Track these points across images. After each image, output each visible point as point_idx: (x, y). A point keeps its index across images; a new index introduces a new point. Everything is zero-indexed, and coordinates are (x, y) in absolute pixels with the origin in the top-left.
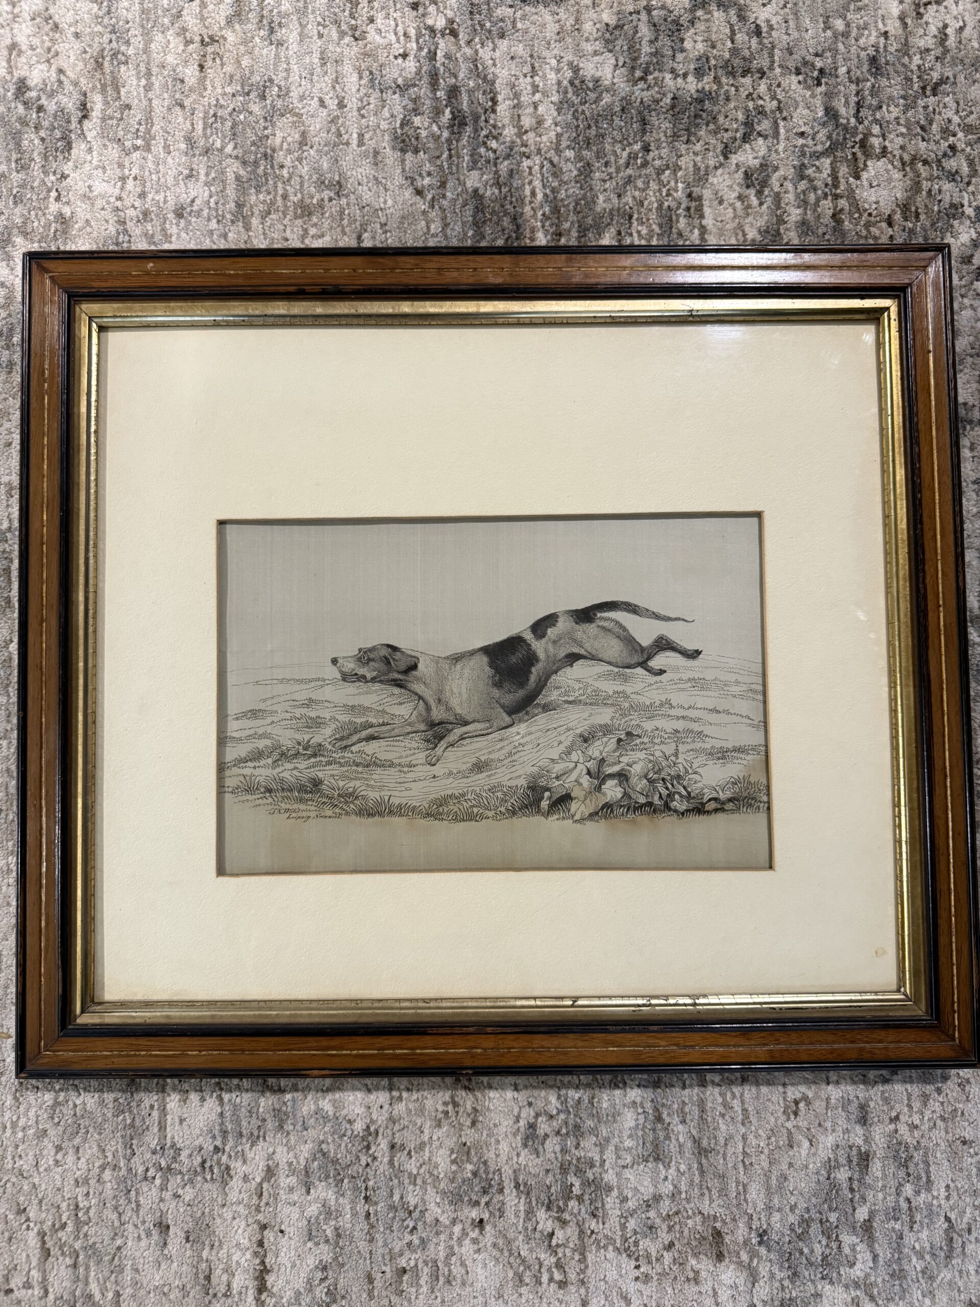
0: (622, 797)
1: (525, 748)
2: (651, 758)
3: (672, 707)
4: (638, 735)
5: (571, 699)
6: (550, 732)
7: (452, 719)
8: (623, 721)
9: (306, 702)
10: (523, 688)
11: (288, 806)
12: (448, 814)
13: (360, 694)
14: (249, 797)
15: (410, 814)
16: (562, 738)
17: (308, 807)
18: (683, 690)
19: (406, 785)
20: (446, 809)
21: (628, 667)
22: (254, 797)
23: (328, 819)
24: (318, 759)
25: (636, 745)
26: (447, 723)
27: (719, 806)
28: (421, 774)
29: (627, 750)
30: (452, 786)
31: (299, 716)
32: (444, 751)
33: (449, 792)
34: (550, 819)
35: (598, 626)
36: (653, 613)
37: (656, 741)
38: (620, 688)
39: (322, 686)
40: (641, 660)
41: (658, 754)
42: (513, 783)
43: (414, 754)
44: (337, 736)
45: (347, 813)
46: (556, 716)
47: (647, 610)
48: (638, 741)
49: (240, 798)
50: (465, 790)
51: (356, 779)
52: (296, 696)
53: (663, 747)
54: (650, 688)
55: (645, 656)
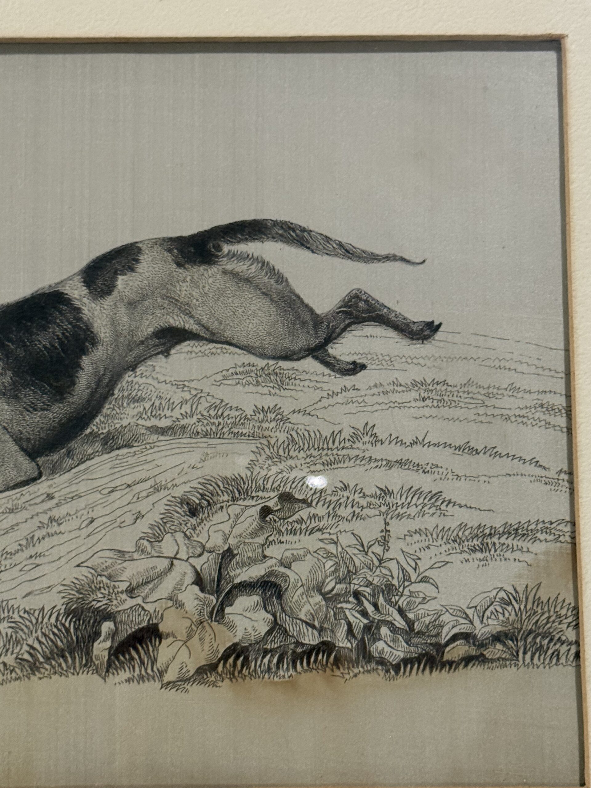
0: (269, 632)
1: (62, 528)
2: (332, 548)
3: (376, 440)
4: (304, 501)
5: (164, 423)
6: (117, 494)
8: (274, 469)
10: (61, 400)
16: (143, 506)
18: (401, 405)
21: (286, 357)
25: (301, 521)
27: (473, 651)
29: (280, 532)
34: (112, 679)
35: (225, 272)
36: (341, 245)
37: (344, 512)
38: (269, 402)
40: (314, 342)
41: (346, 540)
42: (34, 603)
46: (131, 460)
47: (328, 239)
48: (304, 513)
53: (357, 526)
54: (331, 401)
55: (322, 334)
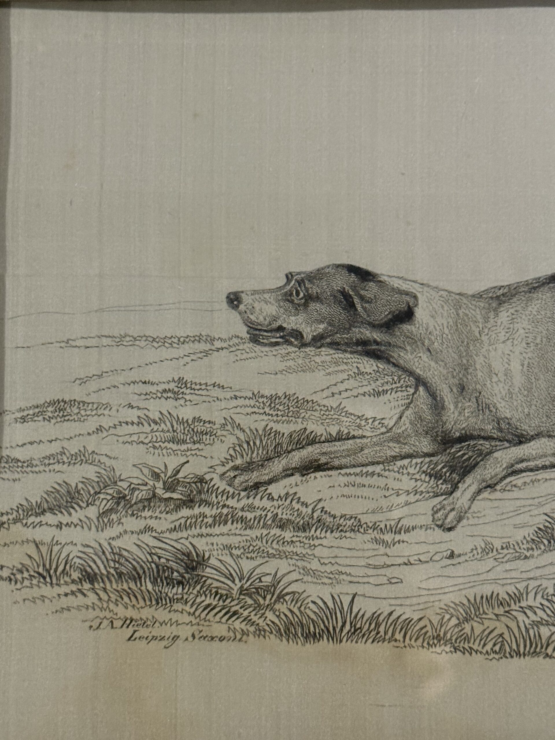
7: (489, 428)
9: (172, 386)
11: (130, 613)
12: (484, 639)
13: (288, 370)
14: (47, 590)
15: (399, 636)
17: (175, 616)
19: (389, 572)
20: (478, 629)
22: (57, 590)
23: (216, 644)
24: (197, 511)
26: (480, 437)
28: (423, 548)
30: (491, 576)
31: (156, 416)
32: (473, 499)
33: (487, 590)
39: (207, 353)
43: (407, 504)
44: (239, 462)
45: (260, 632)
49: (27, 593)
50: (521, 586)
51: (280, 555)
52: (151, 374)
